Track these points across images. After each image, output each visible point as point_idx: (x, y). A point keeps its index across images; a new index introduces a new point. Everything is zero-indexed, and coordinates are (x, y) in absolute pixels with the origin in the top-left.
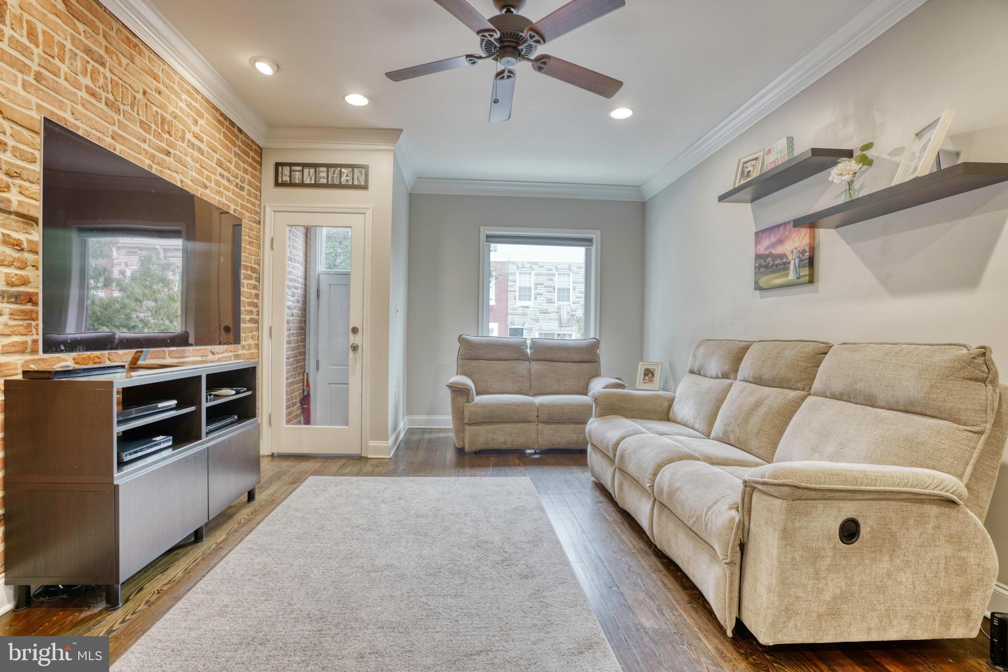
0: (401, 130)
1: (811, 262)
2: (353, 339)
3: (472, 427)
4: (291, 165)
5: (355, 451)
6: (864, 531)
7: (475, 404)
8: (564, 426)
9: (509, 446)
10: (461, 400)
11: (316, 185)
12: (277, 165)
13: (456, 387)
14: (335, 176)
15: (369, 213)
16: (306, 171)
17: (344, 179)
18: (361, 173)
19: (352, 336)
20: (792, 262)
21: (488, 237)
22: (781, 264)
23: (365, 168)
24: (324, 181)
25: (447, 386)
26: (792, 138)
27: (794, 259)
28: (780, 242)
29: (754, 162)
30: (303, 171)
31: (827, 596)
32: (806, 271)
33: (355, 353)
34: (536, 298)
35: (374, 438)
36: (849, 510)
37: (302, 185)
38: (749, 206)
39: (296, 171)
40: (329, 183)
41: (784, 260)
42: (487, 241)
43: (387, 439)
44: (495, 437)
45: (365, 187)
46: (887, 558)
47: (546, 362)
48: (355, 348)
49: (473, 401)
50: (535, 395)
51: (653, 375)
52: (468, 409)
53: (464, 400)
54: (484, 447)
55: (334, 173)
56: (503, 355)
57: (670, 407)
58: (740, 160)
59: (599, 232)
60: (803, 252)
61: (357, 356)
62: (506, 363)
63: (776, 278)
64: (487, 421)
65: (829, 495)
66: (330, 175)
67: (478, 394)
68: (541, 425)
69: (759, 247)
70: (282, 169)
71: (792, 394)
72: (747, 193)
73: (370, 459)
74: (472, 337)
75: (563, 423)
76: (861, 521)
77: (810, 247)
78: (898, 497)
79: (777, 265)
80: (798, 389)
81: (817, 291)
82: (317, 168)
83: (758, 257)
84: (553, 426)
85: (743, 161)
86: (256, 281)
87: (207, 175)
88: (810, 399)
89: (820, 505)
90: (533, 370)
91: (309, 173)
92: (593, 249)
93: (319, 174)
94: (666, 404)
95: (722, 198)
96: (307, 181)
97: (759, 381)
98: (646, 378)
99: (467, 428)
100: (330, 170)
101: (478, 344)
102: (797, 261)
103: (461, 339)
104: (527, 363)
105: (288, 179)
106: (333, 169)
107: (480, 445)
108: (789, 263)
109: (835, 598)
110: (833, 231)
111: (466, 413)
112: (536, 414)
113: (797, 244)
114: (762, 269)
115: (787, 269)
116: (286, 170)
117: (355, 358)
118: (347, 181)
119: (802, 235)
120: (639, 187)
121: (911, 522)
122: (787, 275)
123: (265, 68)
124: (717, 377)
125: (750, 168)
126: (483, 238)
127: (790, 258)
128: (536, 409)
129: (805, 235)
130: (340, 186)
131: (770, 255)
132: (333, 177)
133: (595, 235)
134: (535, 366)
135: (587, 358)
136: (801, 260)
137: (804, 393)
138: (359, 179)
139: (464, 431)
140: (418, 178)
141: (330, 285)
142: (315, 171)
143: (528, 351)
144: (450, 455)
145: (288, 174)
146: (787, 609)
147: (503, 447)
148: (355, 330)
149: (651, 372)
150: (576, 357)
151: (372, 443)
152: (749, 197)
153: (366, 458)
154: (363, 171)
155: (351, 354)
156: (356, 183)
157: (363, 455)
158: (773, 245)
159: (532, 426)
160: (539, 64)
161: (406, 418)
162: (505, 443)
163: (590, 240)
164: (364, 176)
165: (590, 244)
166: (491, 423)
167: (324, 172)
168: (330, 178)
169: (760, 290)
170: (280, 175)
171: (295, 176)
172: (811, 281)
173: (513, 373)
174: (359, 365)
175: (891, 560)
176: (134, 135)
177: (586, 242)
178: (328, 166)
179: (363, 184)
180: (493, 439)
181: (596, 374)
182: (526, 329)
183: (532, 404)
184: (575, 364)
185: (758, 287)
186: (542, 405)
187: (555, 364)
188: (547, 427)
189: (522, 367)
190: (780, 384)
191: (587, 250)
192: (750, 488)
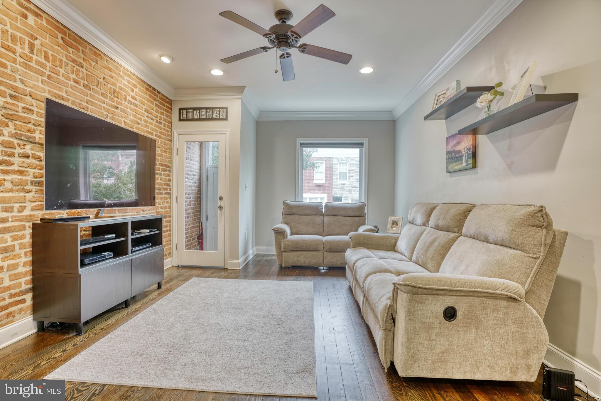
0: (245, 87)
1: (474, 155)
3: (286, 253)
4: (187, 109)
5: (221, 265)
6: (459, 314)
7: (288, 240)
8: (339, 254)
9: (307, 264)
10: (280, 237)
11: (200, 119)
12: (180, 109)
13: (277, 231)
15: (228, 134)
16: (195, 112)
17: (215, 115)
18: (224, 111)
19: (219, 202)
20: (464, 155)
21: (301, 144)
22: (459, 157)
23: (226, 108)
24: (204, 117)
25: (272, 229)
26: (460, 81)
27: (465, 154)
28: (458, 143)
29: (443, 96)
30: (193, 112)
31: (437, 351)
32: (471, 161)
33: (221, 211)
34: (349, 179)
35: (231, 258)
36: (449, 301)
37: (193, 120)
38: (444, 122)
39: (189, 112)
40: (207, 118)
41: (460, 155)
42: (301, 147)
43: (238, 259)
44: (299, 259)
45: (226, 119)
46: (474, 330)
47: (334, 217)
48: (221, 208)
49: (287, 238)
50: (324, 236)
51: (397, 224)
52: (284, 243)
53: (282, 237)
54: (293, 265)
55: (209, 112)
56: (307, 212)
57: (396, 243)
58: (436, 94)
59: (367, 139)
60: (469, 150)
61: (222, 212)
62: (309, 217)
63: (457, 165)
64: (294, 250)
65: (435, 292)
66: (208, 113)
67: (292, 234)
68: (325, 253)
69: (448, 146)
70: (183, 111)
71: (452, 235)
72: (442, 113)
73: (229, 269)
74: (291, 202)
75: (339, 252)
76: (457, 308)
77: (473, 146)
78: (479, 294)
79: (457, 158)
80: (455, 232)
81: (477, 173)
82: (201, 110)
83: (448, 152)
84: (333, 254)
85: (438, 95)
86: (169, 172)
87: (139, 117)
88: (461, 238)
89: (431, 298)
90: (325, 221)
91: (196, 113)
92: (364, 149)
93: (202, 113)
94: (393, 241)
95: (426, 118)
96: (195, 118)
97: (437, 228)
98: (393, 226)
99: (283, 253)
100: (207, 111)
101: (293, 206)
102: (467, 154)
103: (284, 203)
104: (322, 217)
105: (185, 116)
106: (209, 110)
107: (291, 263)
108: (463, 156)
109: (442, 352)
110: (485, 136)
111: (282, 245)
112: (322, 247)
113: (466, 145)
114: (450, 160)
115: (462, 160)
116: (185, 112)
117: (221, 214)
118: (216, 116)
119: (469, 139)
120: (391, 111)
121: (489, 310)
122: (462, 163)
123: (166, 60)
124: (421, 226)
125: (442, 99)
126: (298, 145)
127: (463, 153)
128: (323, 243)
129: (470, 139)
130: (213, 119)
131: (454, 151)
132: (209, 115)
133: (364, 141)
134: (326, 219)
135: (357, 214)
136: (468, 154)
137: (458, 234)
138: (223, 115)
139: (281, 255)
140: (261, 112)
141: (214, 173)
142: (200, 112)
143: (323, 209)
144: (276, 268)
145: (186, 114)
146: (413, 357)
147: (304, 265)
148: (221, 198)
149: (396, 223)
150: (351, 213)
151: (230, 261)
152: (444, 116)
153: (227, 269)
154: (225, 110)
155: (219, 211)
156: (221, 117)
157: (225, 267)
158: (455, 145)
159: (321, 253)
160: (301, 49)
161: (255, 248)
162: (305, 263)
163: (362, 144)
164: (225, 113)
165: (362, 146)
166: (297, 251)
167: (204, 112)
168: (207, 115)
169: (450, 173)
170: (181, 115)
171: (189, 115)
172: (474, 167)
173: (313, 223)
174: (223, 218)
175: (477, 332)
176: (98, 100)
177: (359, 145)
178: (206, 109)
179: (225, 117)
180: (298, 260)
181: (364, 224)
182: (344, 198)
183: (320, 241)
184: (350, 218)
185: (448, 171)
186: (326, 241)
187: (338, 217)
188: (329, 254)
189: (319, 219)
190: (447, 229)
191: (360, 150)
192: (396, 288)
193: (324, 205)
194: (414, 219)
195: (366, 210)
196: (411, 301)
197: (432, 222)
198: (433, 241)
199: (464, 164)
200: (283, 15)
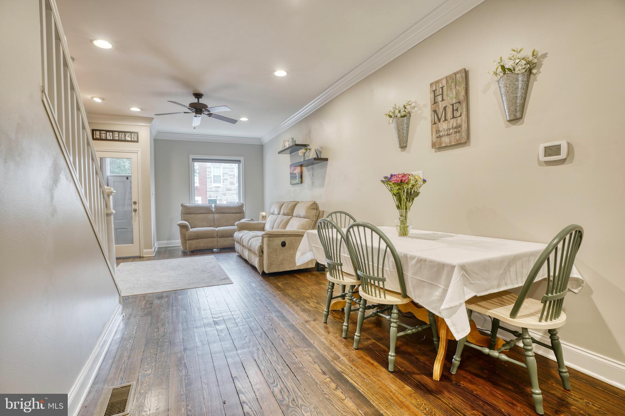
0: (154, 118)
1: (301, 177)
2: (134, 207)
3: (189, 241)
4: (100, 130)
5: (137, 254)
6: (287, 244)
7: (190, 232)
9: (206, 248)
10: (184, 230)
11: (113, 140)
12: (93, 130)
13: (181, 225)
14: (122, 136)
15: (139, 153)
16: (108, 134)
18: (135, 135)
19: (133, 206)
21: (193, 159)
23: (137, 133)
24: (117, 138)
25: (178, 225)
26: (293, 138)
28: (295, 170)
29: (287, 142)
30: (106, 134)
31: (280, 260)
32: (300, 180)
33: (135, 213)
34: (223, 182)
35: (146, 248)
36: (283, 239)
37: (106, 140)
38: (289, 155)
39: (102, 133)
40: (120, 139)
41: (296, 175)
42: (193, 161)
43: (152, 248)
44: (199, 244)
45: (137, 141)
46: (292, 250)
47: (221, 214)
48: (135, 211)
49: (189, 230)
50: (216, 228)
51: (266, 217)
52: (187, 233)
53: (185, 230)
54: (195, 249)
55: (122, 135)
56: (202, 211)
57: (264, 226)
58: (284, 140)
59: (243, 158)
60: (299, 174)
61: (136, 214)
62: (203, 215)
63: (294, 181)
64: (196, 238)
65: (277, 236)
66: (120, 136)
67: (191, 228)
68: (218, 238)
69: (291, 170)
70: (96, 132)
71: (289, 217)
72: (288, 151)
73: (145, 257)
74: (187, 204)
75: (228, 237)
76: (286, 242)
77: (301, 172)
78: (293, 235)
79: (294, 177)
81: (302, 186)
82: (114, 133)
83: (291, 173)
84: (223, 239)
85: (285, 140)
88: (293, 218)
89: (276, 238)
90: (215, 217)
91: (109, 134)
92: (241, 165)
93: (114, 135)
94: (263, 225)
95: (279, 153)
96: (109, 138)
97: (284, 214)
98: (263, 218)
99: (187, 241)
100: (120, 133)
101: (190, 207)
103: (182, 205)
104: (213, 215)
105: (99, 137)
106: (121, 133)
107: (193, 248)
109: (282, 260)
110: (305, 168)
111: (187, 235)
112: (216, 234)
113: (298, 171)
114: (291, 178)
115: (296, 178)
116: (98, 133)
117: (135, 215)
118: (128, 139)
120: (260, 139)
121: (297, 241)
122: (296, 180)
123: (98, 100)
124: (277, 215)
125: (287, 144)
126: (191, 160)
127: (297, 175)
128: (216, 232)
129: (300, 169)
130: (125, 141)
131: (293, 173)
132: (121, 137)
133: (242, 159)
134: (216, 216)
135: (239, 211)
136: (299, 176)
137: (292, 216)
138: (134, 138)
139: (186, 243)
140: (158, 132)
141: (114, 182)
142: (113, 134)
143: (213, 210)
144: (180, 253)
145: (99, 134)
146: (271, 263)
147: (203, 248)
148: (135, 203)
150: (234, 211)
151: (145, 251)
152: (289, 153)
153: (143, 257)
154: (136, 134)
155: (133, 213)
156: (132, 140)
157: (141, 256)
158: (293, 170)
159: (215, 239)
161: (157, 242)
162: (204, 247)
163: (240, 161)
164: (136, 137)
165: (239, 162)
166: (197, 239)
167: (117, 134)
168: (120, 137)
170: (95, 135)
171: (102, 136)
172: (302, 182)
173: (207, 219)
174: (137, 218)
175: (293, 250)
177: (238, 161)
178: (119, 132)
180: (199, 245)
181: (243, 218)
183: (214, 230)
184: (233, 214)
185: (291, 184)
186: (219, 231)
187: (225, 214)
188: (221, 239)
189: (210, 216)
190: (287, 214)
191: (238, 165)
192: (263, 237)
193: (213, 206)
194: (274, 212)
195: (244, 209)
196: (268, 240)
197: (282, 213)
198: (282, 221)
199: (297, 181)
200: (198, 95)
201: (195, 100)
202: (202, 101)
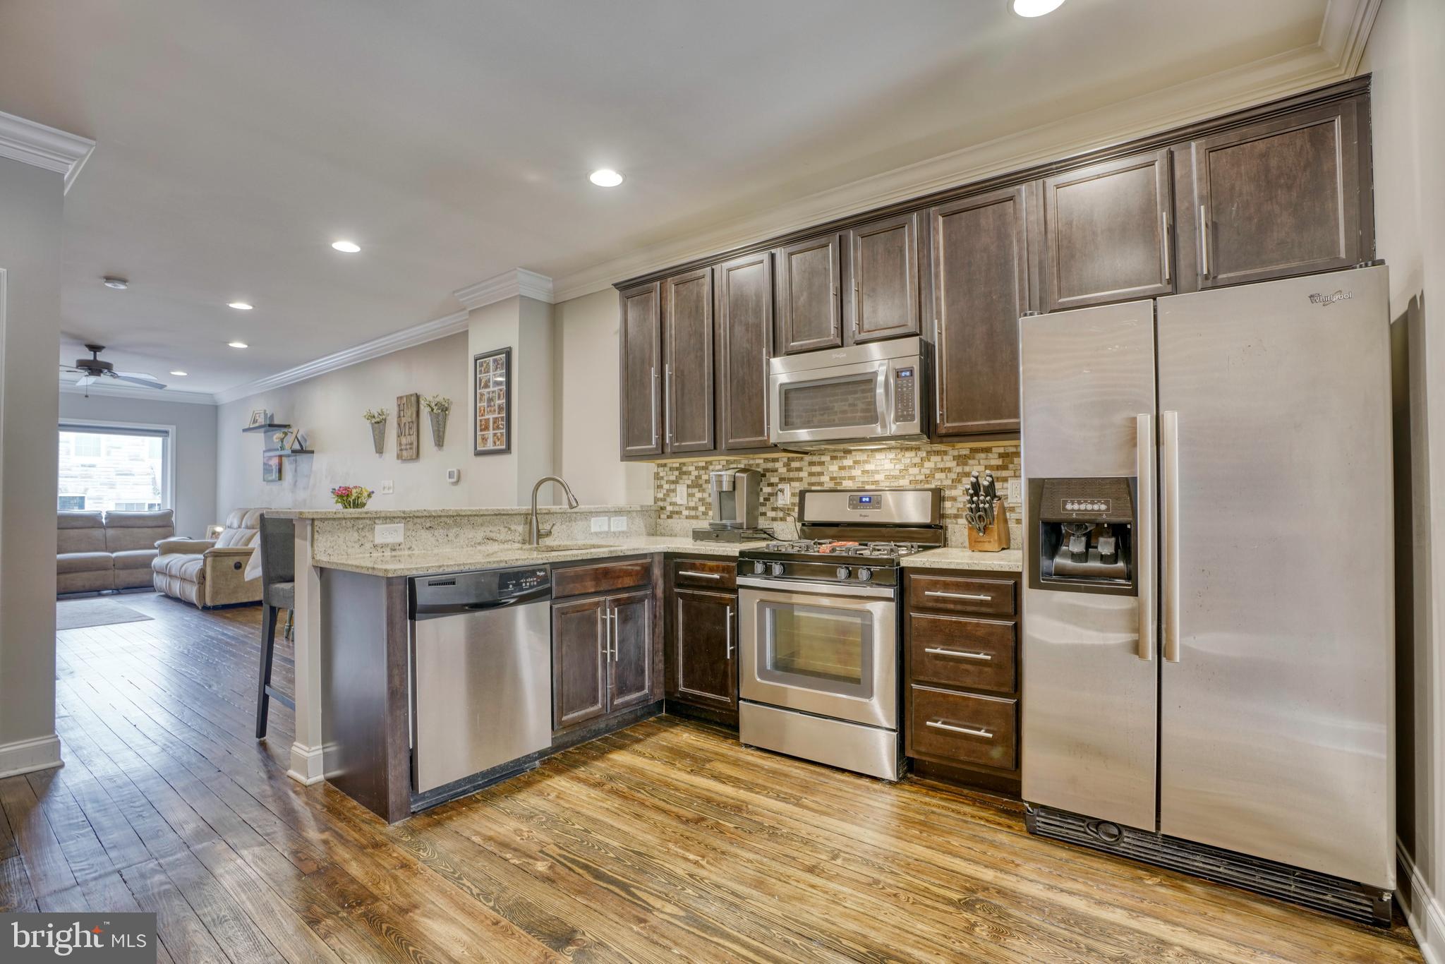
1: (280, 471)
6: (243, 566)
8: (137, 570)
9: (89, 589)
27: (275, 468)
28: (271, 458)
29: (258, 414)
31: (231, 587)
32: (278, 475)
36: (237, 559)
38: (261, 436)
41: (272, 467)
47: (121, 528)
50: (112, 552)
59: (174, 427)
60: (277, 466)
62: (83, 529)
65: (228, 554)
68: (116, 571)
69: (264, 458)
72: (263, 430)
75: (137, 568)
76: (241, 563)
77: (279, 464)
79: (270, 469)
81: (281, 484)
83: (265, 464)
84: (128, 571)
89: (226, 558)
90: (107, 535)
92: (169, 440)
95: (243, 431)
97: (247, 527)
98: (213, 536)
104: (103, 530)
108: (273, 469)
109: (234, 588)
110: (286, 459)
112: (111, 564)
113: (275, 462)
114: (265, 470)
115: (272, 472)
120: (212, 395)
122: (272, 475)
125: (258, 417)
128: (113, 561)
129: (277, 458)
131: (267, 463)
133: (172, 429)
134: (111, 532)
135: (161, 524)
136: (276, 470)
143: (104, 521)
146: (216, 592)
147: (82, 589)
150: (150, 523)
152: (262, 433)
158: (269, 459)
159: (110, 572)
162: (86, 586)
163: (167, 432)
165: (166, 435)
169: (266, 482)
172: (280, 479)
173: (90, 537)
177: (164, 433)
181: (172, 535)
183: (108, 557)
185: (264, 480)
186: (117, 558)
187: (130, 529)
188: (121, 572)
189: (98, 533)
191: (163, 439)
192: (206, 557)
193: (104, 515)
194: (232, 524)
195: (173, 519)
196: (214, 561)
197: (243, 526)
198: (242, 537)
199: (274, 477)
200: (95, 348)
201: (89, 356)
202: (101, 357)
